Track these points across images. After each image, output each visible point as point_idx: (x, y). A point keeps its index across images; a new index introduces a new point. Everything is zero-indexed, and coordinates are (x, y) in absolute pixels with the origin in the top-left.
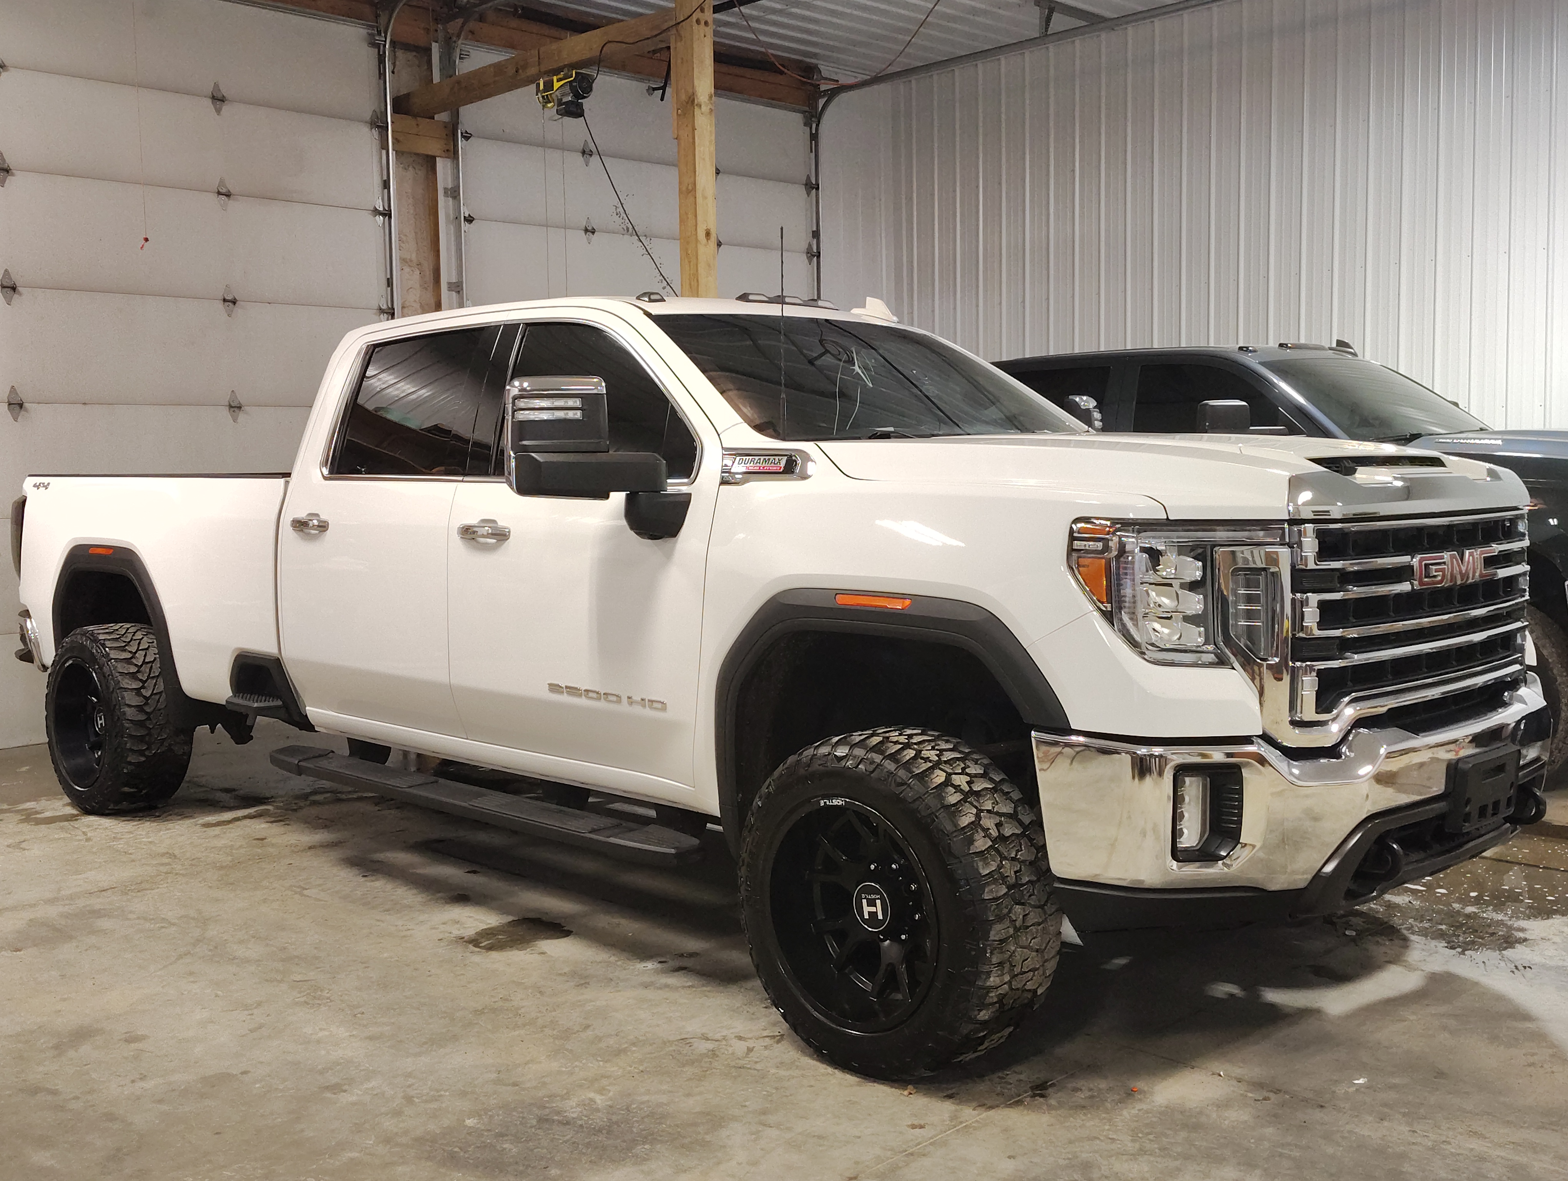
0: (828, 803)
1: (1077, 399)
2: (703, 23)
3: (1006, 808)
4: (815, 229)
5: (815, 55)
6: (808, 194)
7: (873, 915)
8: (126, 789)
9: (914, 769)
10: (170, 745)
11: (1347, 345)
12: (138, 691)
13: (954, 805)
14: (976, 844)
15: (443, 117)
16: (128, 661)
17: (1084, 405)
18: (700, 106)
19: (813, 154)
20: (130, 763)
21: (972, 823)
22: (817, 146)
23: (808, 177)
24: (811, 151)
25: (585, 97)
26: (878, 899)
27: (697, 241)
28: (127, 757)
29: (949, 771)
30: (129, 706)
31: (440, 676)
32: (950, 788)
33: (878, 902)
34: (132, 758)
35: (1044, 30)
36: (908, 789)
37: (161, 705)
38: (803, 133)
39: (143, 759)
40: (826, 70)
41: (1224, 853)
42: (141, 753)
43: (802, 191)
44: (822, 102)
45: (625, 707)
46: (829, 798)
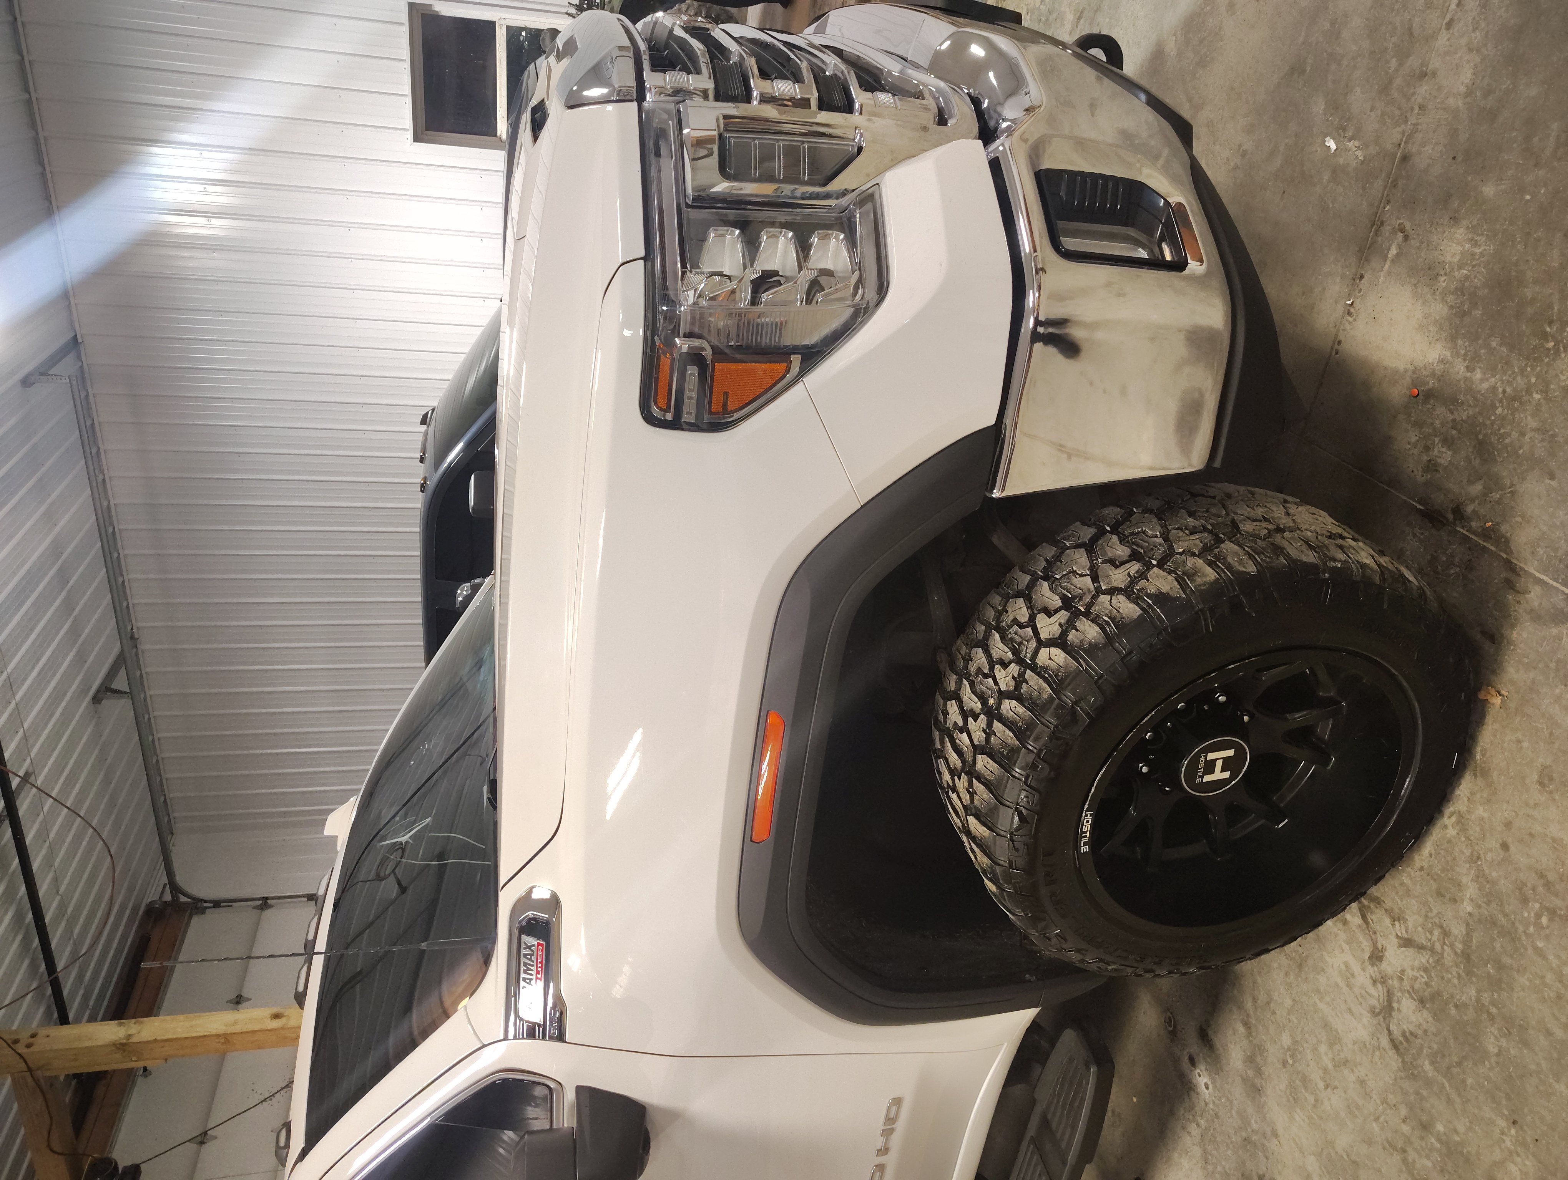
0: (1086, 840)
1: (460, 599)
2: (31, 1040)
3: (1080, 560)
4: (305, 899)
5: (135, 909)
6: (271, 906)
7: (1227, 764)
9: (1045, 696)
11: (425, 416)
13: (1102, 628)
14: (1165, 589)
17: (466, 591)
18: (130, 1036)
19: (234, 904)
21: (1128, 597)
22: (225, 901)
23: (255, 907)
24: (231, 906)
25: (116, 1164)
26: (1206, 757)
27: (283, 1028)
29: (1033, 644)
32: (1070, 637)
33: (1211, 756)
35: (126, 695)
36: (1082, 704)
38: (212, 917)
40: (152, 895)
41: (1162, 202)
43: (268, 913)
44: (183, 899)
45: (891, 1160)
46: (1077, 838)
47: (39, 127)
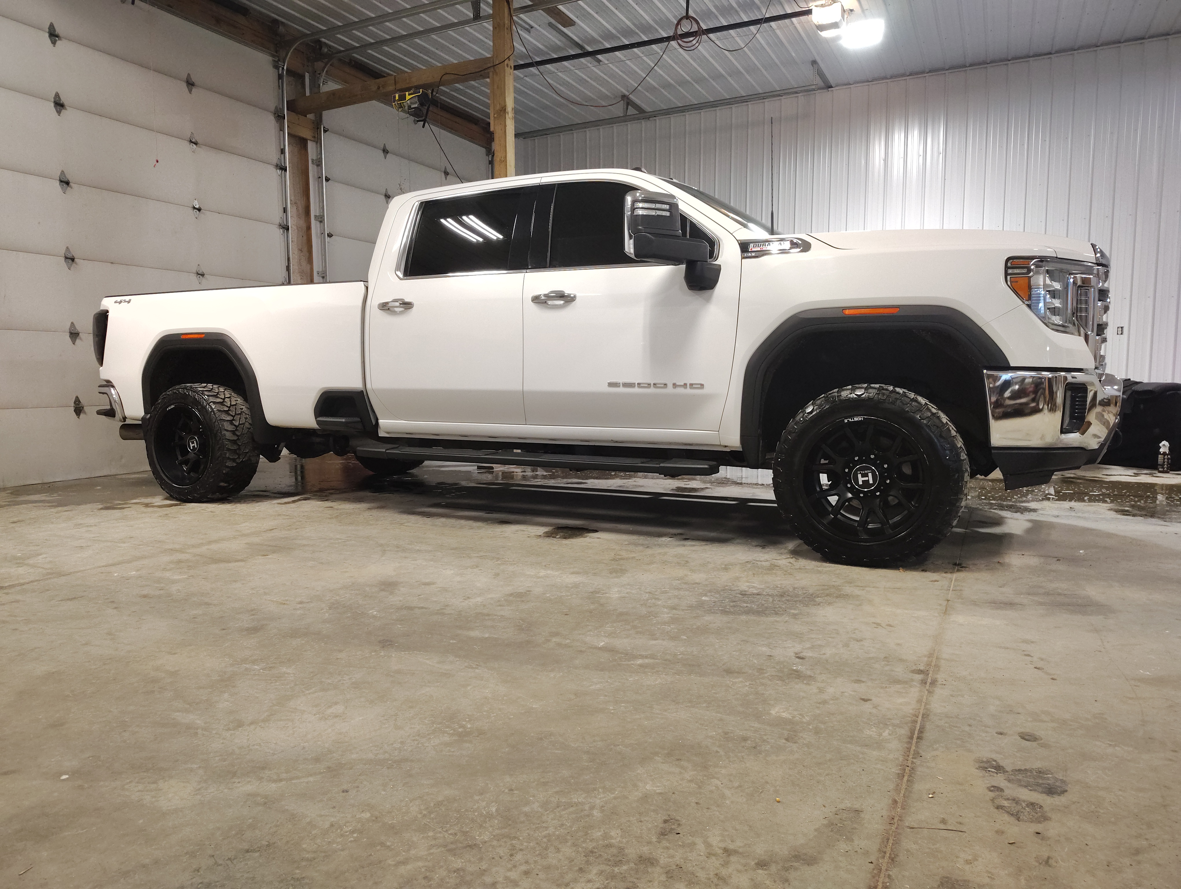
0: (850, 420)
2: (509, 67)
7: (866, 482)
8: (222, 484)
10: (250, 456)
12: (231, 422)
15: (311, 116)
16: (222, 403)
18: (509, 113)
20: (228, 467)
26: (870, 473)
28: (226, 462)
30: (227, 431)
31: (516, 386)
34: (229, 464)
35: (621, 114)
37: (245, 431)
39: (235, 464)
42: (234, 460)
45: (670, 390)
46: (851, 417)
47: (950, 71)
